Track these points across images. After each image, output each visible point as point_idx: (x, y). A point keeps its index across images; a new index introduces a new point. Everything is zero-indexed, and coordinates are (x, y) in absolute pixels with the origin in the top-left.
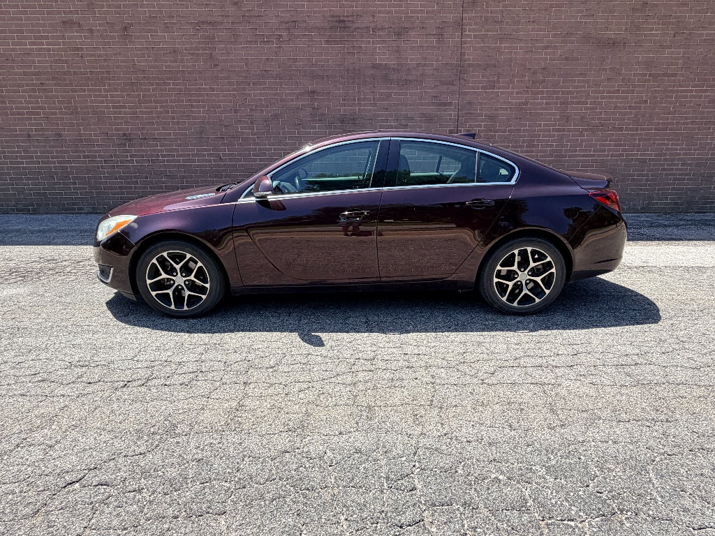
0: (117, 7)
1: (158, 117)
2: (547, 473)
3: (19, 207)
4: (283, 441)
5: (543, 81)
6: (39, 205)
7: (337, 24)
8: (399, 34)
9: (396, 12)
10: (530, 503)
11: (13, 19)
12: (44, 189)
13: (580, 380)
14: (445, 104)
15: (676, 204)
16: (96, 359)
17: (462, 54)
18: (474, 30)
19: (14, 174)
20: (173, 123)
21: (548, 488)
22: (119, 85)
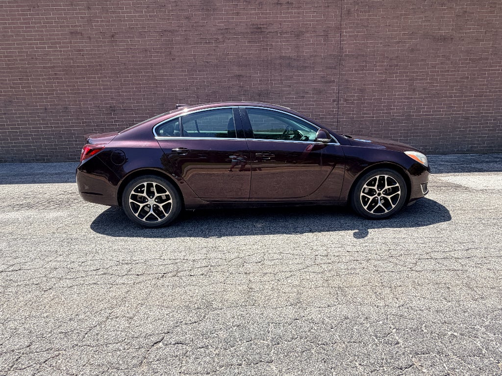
0: (107, 22)
1: (134, 95)
2: (486, 331)
3: (38, 157)
4: (290, 312)
5: (397, 65)
6: (51, 156)
7: (256, 30)
8: (298, 36)
9: (296, 21)
10: (484, 351)
11: (37, 31)
12: (55, 145)
13: (479, 267)
14: (330, 82)
15: (491, 147)
16: (134, 259)
17: (341, 48)
18: (349, 32)
19: (35, 135)
20: (144, 99)
21: (492, 341)
22: (108, 73)
